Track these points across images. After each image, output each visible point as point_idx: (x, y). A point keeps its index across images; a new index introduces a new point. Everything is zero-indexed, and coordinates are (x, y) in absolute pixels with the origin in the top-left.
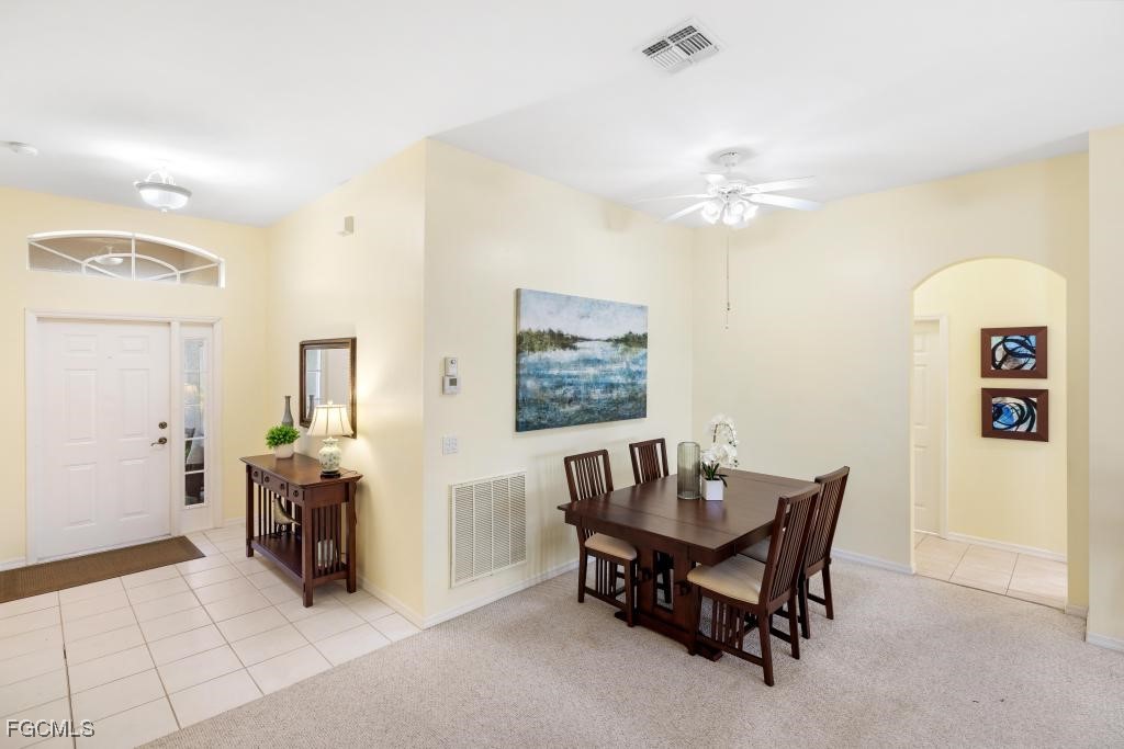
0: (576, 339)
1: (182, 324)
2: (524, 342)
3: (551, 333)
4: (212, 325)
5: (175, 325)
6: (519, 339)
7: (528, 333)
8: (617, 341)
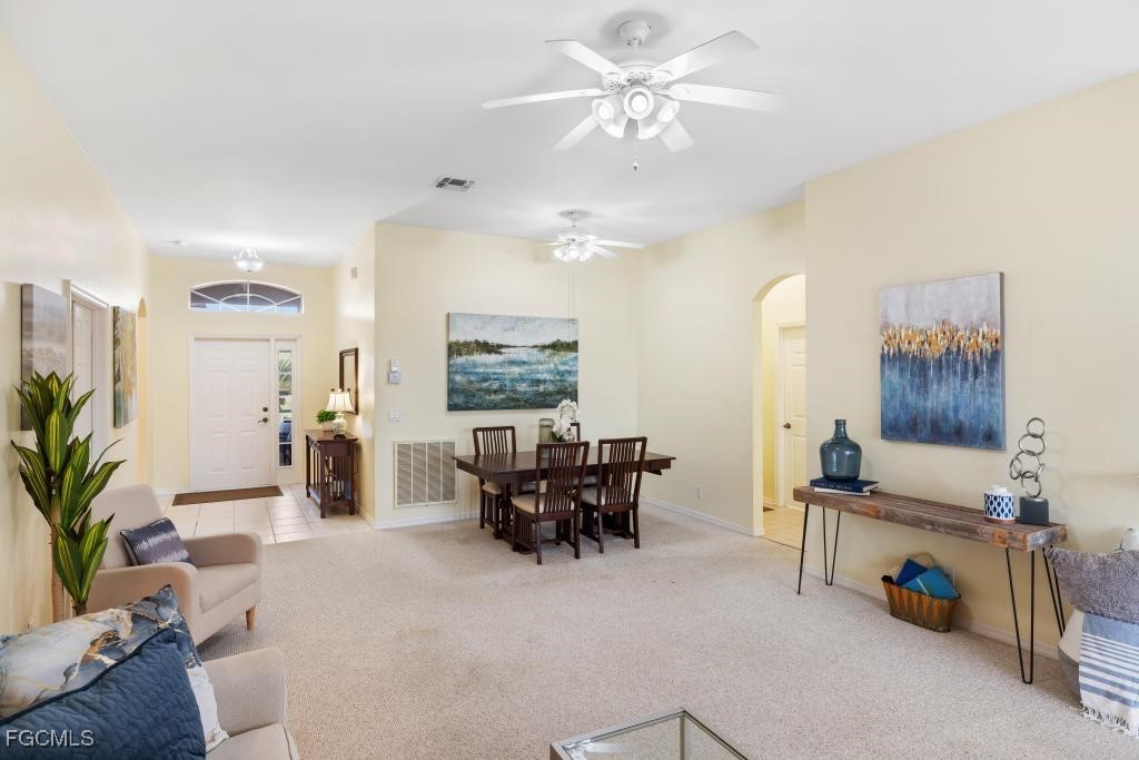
0: (501, 346)
1: (276, 340)
2: (454, 349)
3: (477, 342)
4: (295, 340)
5: (272, 341)
6: (450, 347)
7: (457, 343)
8: (544, 347)
